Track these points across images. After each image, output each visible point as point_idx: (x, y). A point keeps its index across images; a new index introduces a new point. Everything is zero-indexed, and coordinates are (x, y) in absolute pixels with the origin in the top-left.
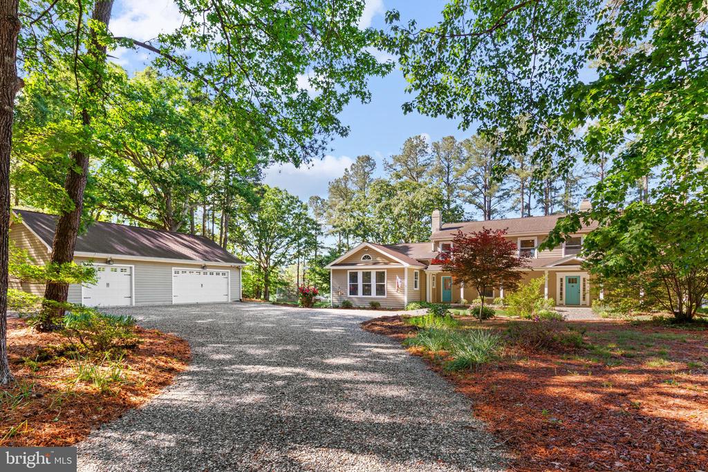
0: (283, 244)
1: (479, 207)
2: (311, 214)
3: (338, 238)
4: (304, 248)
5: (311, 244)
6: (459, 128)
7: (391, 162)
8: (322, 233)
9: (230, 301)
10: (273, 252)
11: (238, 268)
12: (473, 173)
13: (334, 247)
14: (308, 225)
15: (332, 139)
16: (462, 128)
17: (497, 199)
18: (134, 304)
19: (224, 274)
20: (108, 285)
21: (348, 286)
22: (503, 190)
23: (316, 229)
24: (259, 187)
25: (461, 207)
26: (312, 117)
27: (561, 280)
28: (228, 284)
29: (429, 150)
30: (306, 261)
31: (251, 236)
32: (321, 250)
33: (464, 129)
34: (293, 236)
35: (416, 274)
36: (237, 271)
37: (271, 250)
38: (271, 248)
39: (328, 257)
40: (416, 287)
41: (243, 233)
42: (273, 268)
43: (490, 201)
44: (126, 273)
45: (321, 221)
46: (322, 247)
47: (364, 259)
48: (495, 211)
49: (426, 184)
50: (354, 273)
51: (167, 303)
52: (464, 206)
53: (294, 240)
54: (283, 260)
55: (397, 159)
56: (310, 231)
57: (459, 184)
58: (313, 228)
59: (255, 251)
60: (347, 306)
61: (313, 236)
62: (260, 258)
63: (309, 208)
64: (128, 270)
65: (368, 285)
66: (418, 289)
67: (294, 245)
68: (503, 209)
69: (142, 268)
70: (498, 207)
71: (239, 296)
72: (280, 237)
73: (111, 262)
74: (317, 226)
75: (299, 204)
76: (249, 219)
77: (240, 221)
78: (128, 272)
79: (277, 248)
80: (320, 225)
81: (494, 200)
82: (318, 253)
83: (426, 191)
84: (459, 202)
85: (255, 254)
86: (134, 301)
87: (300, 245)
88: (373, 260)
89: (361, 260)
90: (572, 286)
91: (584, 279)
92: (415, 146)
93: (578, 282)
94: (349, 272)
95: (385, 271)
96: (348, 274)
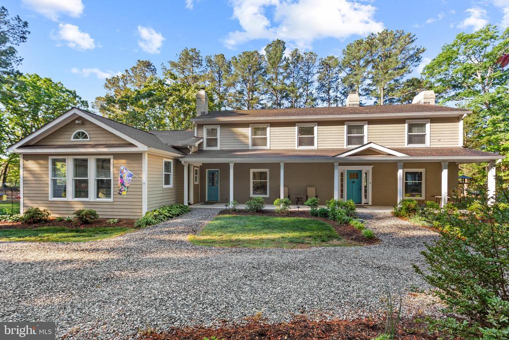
21: (51, 181)
27: (342, 175)
29: (204, 63)
35: (167, 165)
40: (167, 183)
47: (76, 137)
50: (60, 160)
55: (174, 65)
65: (81, 181)
66: (171, 186)
88: (92, 139)
89: (72, 140)
90: (354, 182)
91: (366, 173)
92: (190, 58)
93: (359, 176)
94: (50, 158)
95: (111, 157)
96: (50, 162)
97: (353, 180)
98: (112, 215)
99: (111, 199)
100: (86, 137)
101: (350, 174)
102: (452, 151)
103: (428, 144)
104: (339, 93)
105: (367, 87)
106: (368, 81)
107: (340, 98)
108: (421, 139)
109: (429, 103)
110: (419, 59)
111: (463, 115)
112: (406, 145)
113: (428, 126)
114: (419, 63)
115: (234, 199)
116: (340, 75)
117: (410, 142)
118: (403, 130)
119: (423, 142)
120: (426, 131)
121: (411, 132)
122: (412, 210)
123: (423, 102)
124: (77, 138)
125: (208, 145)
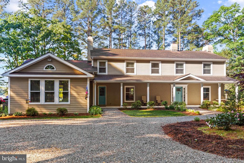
21: (29, 93)
27: (173, 89)
65: (50, 93)
88: (57, 70)
89: (44, 69)
90: (179, 93)
91: (184, 89)
93: (181, 90)
94: (30, 80)
95: (69, 80)
96: (29, 82)
97: (178, 92)
98: (69, 111)
99: (69, 103)
100: (53, 68)
101: (177, 89)
102: (222, 79)
103: (211, 74)
104: (150, 31)
105: (169, 29)
106: (170, 25)
107: (151, 34)
108: (209, 72)
109: (210, 51)
110: (200, 16)
111: (226, 61)
112: (202, 75)
113: (212, 65)
114: (200, 18)
116: (152, 19)
117: (204, 73)
118: (201, 67)
119: (209, 73)
120: (211, 68)
121: (205, 68)
122: (208, 105)
123: (208, 51)
124: (47, 69)
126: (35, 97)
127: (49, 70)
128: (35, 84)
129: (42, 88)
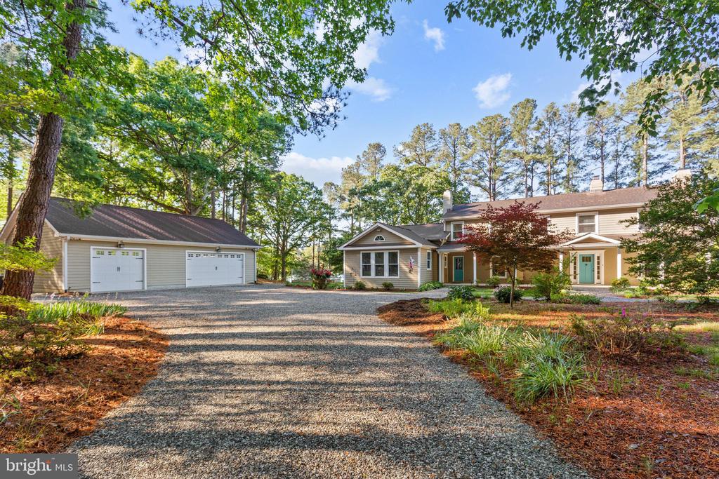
0: (299, 227)
1: (484, 189)
2: (326, 199)
3: (350, 221)
4: (319, 231)
5: (325, 227)
6: (523, 45)
7: (401, 148)
8: (336, 217)
9: (244, 283)
10: (290, 235)
11: (253, 250)
12: (478, 158)
13: (347, 230)
14: (323, 210)
15: (345, 105)
16: (527, 44)
17: (501, 182)
18: (146, 288)
19: (239, 257)
20: (119, 269)
21: (361, 266)
22: (506, 173)
23: (330, 213)
24: (277, 174)
25: (467, 190)
26: (322, 69)
27: (575, 258)
28: (243, 267)
29: (437, 137)
30: (321, 243)
31: (270, 221)
32: (335, 233)
33: (530, 48)
34: (308, 220)
35: (429, 253)
36: (253, 253)
37: (289, 234)
38: (288, 231)
39: (341, 239)
40: (428, 267)
41: (262, 217)
42: (290, 250)
43: (495, 184)
44: (138, 257)
45: (336, 205)
46: (336, 230)
47: (376, 239)
48: (499, 193)
49: (435, 169)
50: (367, 253)
51: (181, 287)
52: (470, 190)
53: (310, 223)
54: (299, 242)
55: (406, 146)
56: (324, 215)
57: (465, 169)
58: (327, 213)
59: (273, 235)
60: (360, 287)
61: (327, 220)
62: (278, 242)
63: (323, 193)
64: (140, 253)
65: (379, 266)
66: (430, 269)
67: (310, 228)
68: (507, 192)
69: (154, 251)
70: (501, 190)
71: (253, 278)
72: (297, 221)
73: (122, 246)
74: (331, 211)
75: (314, 189)
76: (267, 204)
77: (260, 206)
78: (140, 256)
79: (294, 232)
80: (334, 209)
81: (498, 183)
82: (332, 236)
83: (435, 175)
84: (465, 185)
85: (273, 237)
86: (146, 285)
87: (314, 229)
88: (386, 240)
89: (374, 241)
90: (586, 265)
91: (598, 257)
92: (424, 133)
93: (592, 260)
94: (361, 252)
95: (398, 251)
96: (361, 255)
97: (585, 263)
98: (396, 286)
99: (398, 277)
100: (383, 239)
101: (583, 258)
115: (477, 278)
125: (455, 237)
126: (366, 270)
127: (379, 242)
128: (367, 257)
129: (373, 262)
